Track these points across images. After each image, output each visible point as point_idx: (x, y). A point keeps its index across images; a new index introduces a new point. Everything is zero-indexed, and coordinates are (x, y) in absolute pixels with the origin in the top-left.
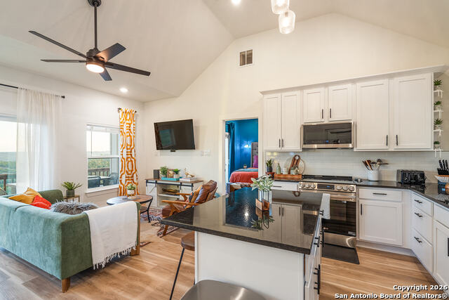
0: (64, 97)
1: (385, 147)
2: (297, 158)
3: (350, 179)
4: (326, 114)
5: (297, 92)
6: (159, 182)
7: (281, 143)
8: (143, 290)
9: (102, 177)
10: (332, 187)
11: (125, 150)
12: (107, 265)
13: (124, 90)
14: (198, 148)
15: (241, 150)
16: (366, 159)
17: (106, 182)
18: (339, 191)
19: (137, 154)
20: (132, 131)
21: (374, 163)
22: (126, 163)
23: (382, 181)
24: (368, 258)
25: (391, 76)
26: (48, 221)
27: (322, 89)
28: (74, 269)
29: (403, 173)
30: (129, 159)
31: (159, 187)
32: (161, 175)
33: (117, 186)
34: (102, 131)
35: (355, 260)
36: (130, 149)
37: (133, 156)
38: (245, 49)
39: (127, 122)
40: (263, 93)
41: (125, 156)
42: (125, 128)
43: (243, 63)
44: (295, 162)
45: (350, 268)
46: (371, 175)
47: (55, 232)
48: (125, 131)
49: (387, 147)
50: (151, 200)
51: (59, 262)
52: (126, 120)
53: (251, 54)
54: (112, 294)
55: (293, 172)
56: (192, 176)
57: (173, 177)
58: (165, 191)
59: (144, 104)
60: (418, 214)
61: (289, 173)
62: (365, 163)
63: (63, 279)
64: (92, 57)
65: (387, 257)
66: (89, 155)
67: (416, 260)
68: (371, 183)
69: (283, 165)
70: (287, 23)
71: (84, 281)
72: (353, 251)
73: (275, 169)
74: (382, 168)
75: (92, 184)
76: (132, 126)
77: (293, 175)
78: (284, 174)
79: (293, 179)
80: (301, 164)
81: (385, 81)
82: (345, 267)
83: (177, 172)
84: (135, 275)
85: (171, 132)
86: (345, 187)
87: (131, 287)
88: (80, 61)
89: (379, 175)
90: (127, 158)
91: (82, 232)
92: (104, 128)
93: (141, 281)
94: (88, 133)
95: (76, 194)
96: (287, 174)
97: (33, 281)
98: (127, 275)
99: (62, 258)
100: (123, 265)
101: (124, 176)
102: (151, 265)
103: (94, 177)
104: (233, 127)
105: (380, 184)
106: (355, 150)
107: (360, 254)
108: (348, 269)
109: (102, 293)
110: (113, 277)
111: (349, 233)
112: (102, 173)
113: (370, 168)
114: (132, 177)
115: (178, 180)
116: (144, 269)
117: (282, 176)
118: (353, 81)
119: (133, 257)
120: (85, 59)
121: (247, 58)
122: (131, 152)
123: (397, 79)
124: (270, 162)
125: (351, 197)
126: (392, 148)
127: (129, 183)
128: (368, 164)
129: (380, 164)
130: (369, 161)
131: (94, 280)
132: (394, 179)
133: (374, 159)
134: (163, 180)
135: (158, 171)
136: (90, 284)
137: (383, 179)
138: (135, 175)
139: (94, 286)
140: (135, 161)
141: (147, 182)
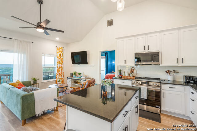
0: (33, 42)
1: (177, 64)
2: (133, 69)
3: (159, 79)
4: (147, 48)
5: (133, 38)
6: (72, 78)
7: (125, 62)
8: (55, 127)
9: (49, 75)
10: (148, 83)
11: (59, 64)
12: (42, 115)
13: (58, 39)
14: (89, 64)
15: (111, 64)
16: (167, 70)
17: (51, 78)
18: (152, 85)
19: (64, 66)
20: (62, 56)
21: (171, 72)
22: (59, 70)
23: (175, 81)
24: (165, 120)
25: (179, 29)
26: (18, 95)
27: (144, 36)
28: (27, 116)
29: (187, 77)
30: (60, 68)
31: (72, 81)
32: (74, 75)
33: (55, 79)
34: (49, 56)
35: (159, 120)
36: (61, 63)
37: (62, 67)
38: (110, 19)
39: (60, 52)
40: (117, 39)
41: (59, 67)
42: (59, 55)
43: (108, 25)
44: (132, 70)
45: (155, 124)
46: (170, 78)
47: (19, 100)
48: (59, 56)
49: (178, 64)
50: (67, 86)
51: (21, 113)
52: (59, 51)
53: (112, 21)
54: (42, 128)
55: (131, 75)
56: (86, 76)
57: (78, 76)
58: (75, 82)
59: (67, 44)
60: (192, 99)
61: (129, 76)
62: (167, 72)
63: (22, 120)
64: (39, 26)
65: (176, 120)
66: (43, 66)
67: (192, 123)
68: (169, 82)
69: (126, 72)
70: (120, 6)
71: (32, 121)
72: (159, 115)
73: (123, 74)
74: (175, 74)
75: (45, 79)
76: (62, 54)
77: (131, 77)
78: (127, 76)
79: (131, 79)
80: (135, 71)
81: (176, 31)
82: (152, 124)
83: (80, 74)
84: (54, 120)
85: (79, 56)
86: (154, 84)
87: (50, 125)
88: (34, 28)
89: (174, 78)
90: (60, 67)
91: (31, 100)
92: (49, 55)
93: (55, 123)
94: (43, 57)
95: (37, 83)
96: (128, 76)
97: (12, 120)
98: (50, 120)
99: (22, 111)
100: (50, 115)
101: (58, 75)
102: (61, 116)
103: (46, 75)
104: (107, 54)
105: (174, 83)
106: (161, 65)
107: (162, 117)
108: (154, 125)
109: (38, 128)
110: (44, 121)
111: (157, 106)
112: (49, 74)
113: (169, 74)
114: (62, 76)
115: (80, 78)
116: (58, 118)
117: (125, 77)
118: (160, 32)
119: (55, 112)
120: (36, 27)
121: (110, 23)
122: (61, 65)
123: (182, 30)
124: (120, 70)
125: (158, 89)
126: (180, 64)
127: (60, 78)
128: (168, 72)
129: (174, 73)
130: (169, 71)
131: (36, 121)
132: (182, 80)
133: (171, 70)
134: (74, 77)
135: (72, 73)
136: (34, 123)
137: (176, 80)
138: (63, 75)
139: (35, 124)
140: (63, 69)
141: (67, 78)
